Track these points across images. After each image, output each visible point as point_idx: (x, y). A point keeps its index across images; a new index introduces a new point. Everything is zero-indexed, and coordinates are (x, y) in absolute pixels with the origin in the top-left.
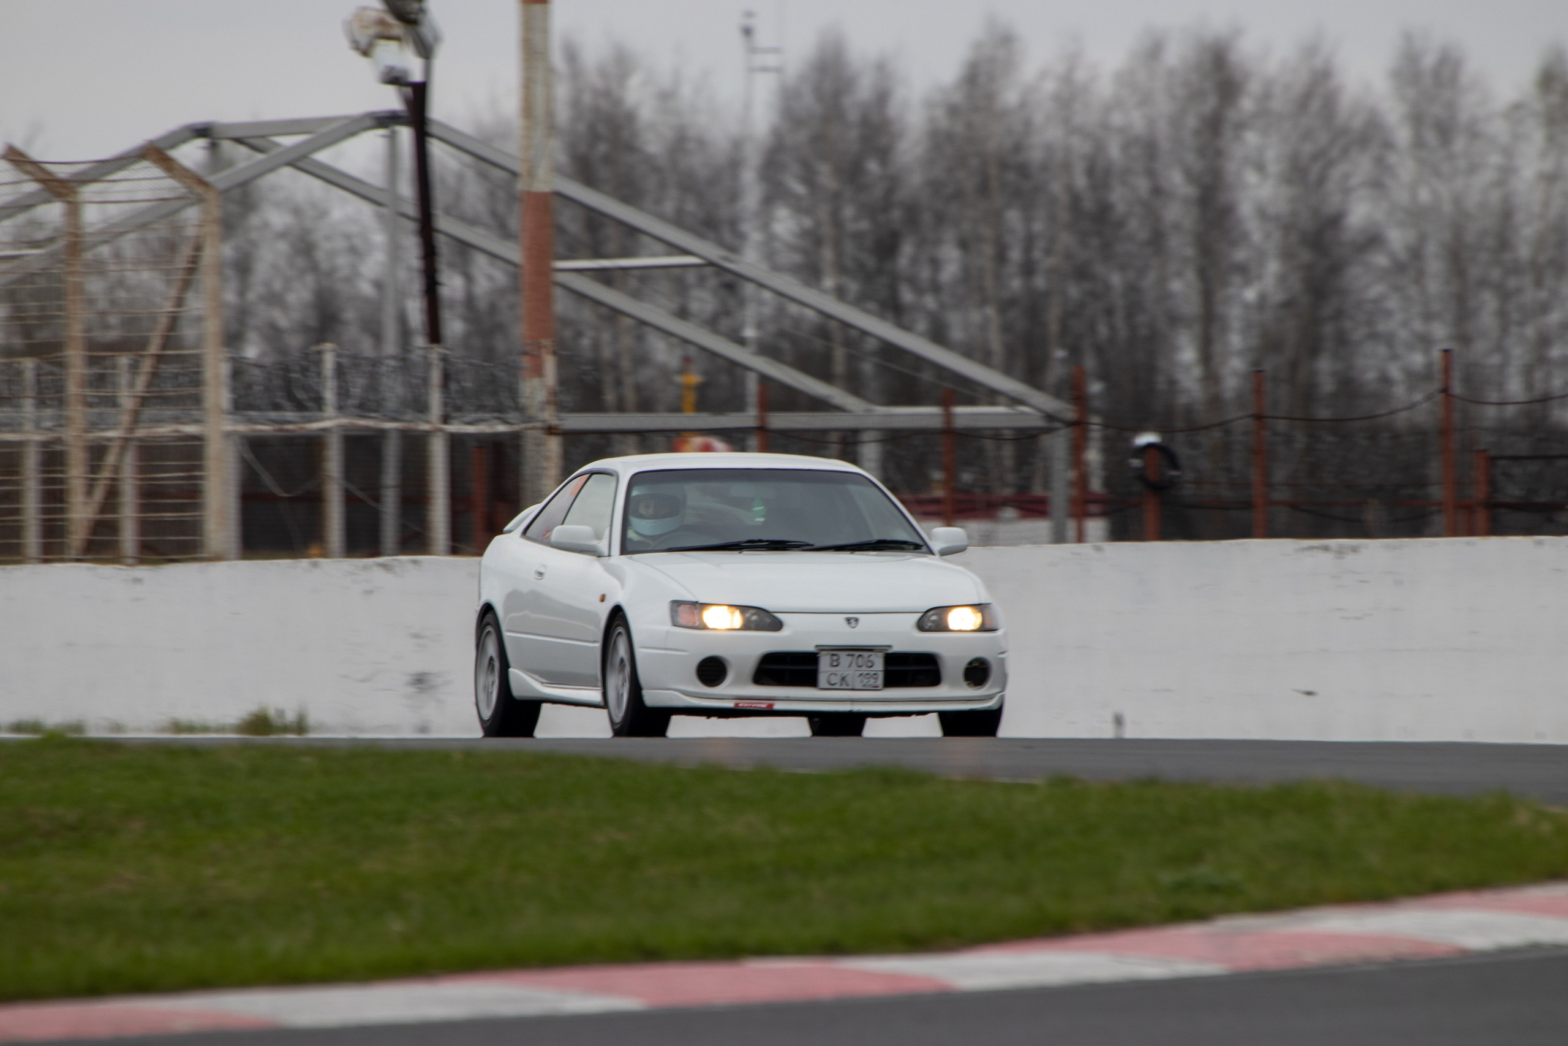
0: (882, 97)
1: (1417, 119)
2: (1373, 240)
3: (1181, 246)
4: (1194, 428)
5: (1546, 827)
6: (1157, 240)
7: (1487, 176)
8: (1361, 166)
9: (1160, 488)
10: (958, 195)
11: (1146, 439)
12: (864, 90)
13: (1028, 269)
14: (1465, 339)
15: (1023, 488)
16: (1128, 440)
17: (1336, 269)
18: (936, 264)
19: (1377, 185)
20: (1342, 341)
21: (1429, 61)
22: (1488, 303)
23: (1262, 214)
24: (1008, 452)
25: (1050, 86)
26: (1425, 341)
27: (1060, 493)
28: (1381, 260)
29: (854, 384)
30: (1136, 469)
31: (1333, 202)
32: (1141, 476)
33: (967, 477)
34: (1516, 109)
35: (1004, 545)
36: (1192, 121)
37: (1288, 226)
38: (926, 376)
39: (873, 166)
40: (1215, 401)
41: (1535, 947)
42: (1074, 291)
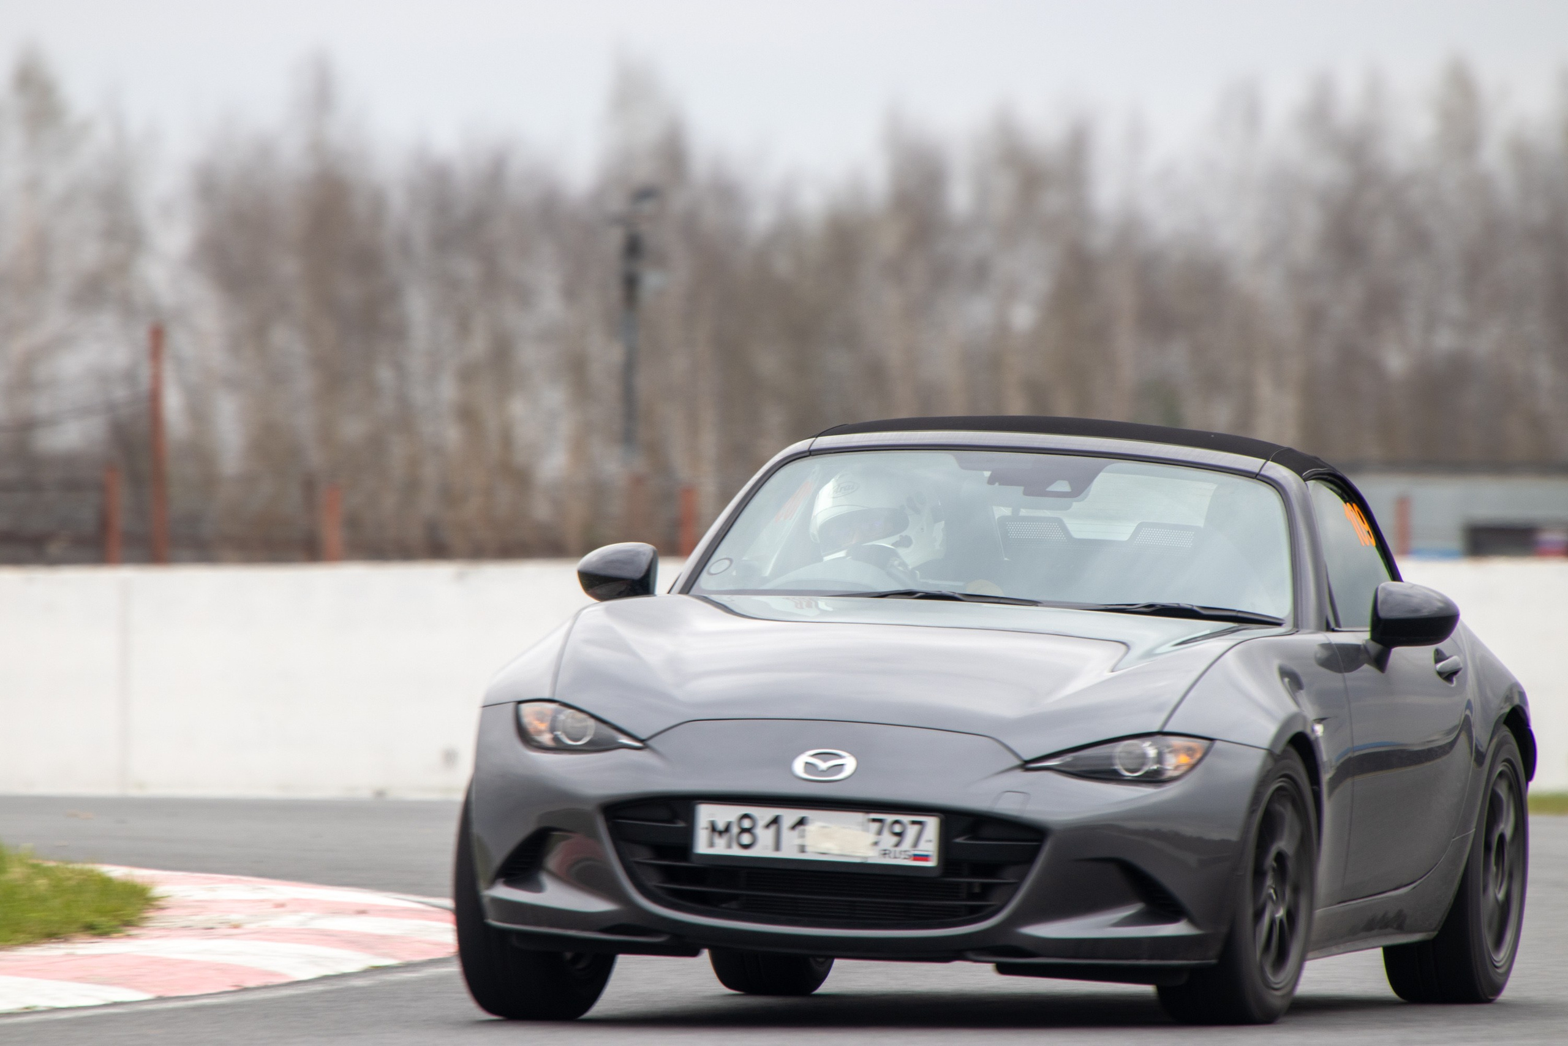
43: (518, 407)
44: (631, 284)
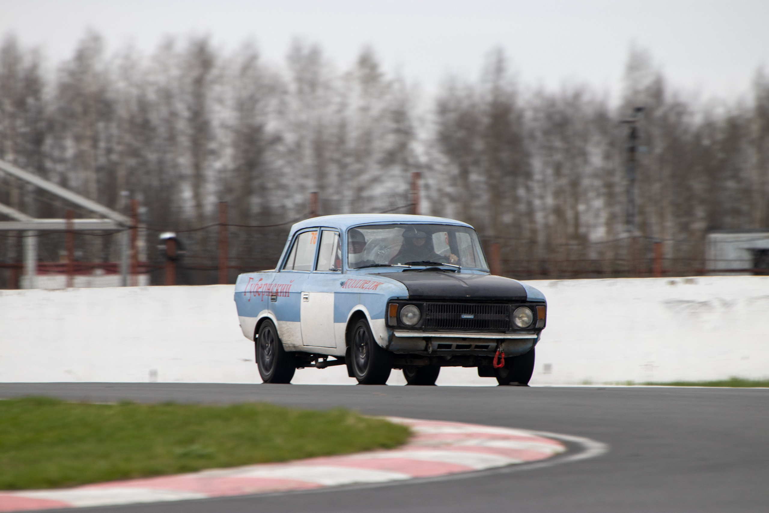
0: (34, 67)
1: (299, 80)
2: (277, 139)
3: (184, 141)
4: (191, 230)
5: (362, 426)
6: (172, 138)
7: (333, 108)
8: (273, 103)
9: (174, 259)
10: (72, 115)
11: (167, 235)
12: (26, 63)
13: (109, 151)
14: (322, 187)
15: (106, 259)
16: (157, 236)
17: (260, 151)
18: (63, 148)
19: (281, 112)
20: (263, 189)
21: (306, 51)
22: (333, 170)
23: (224, 126)
24: (98, 242)
25: (119, 62)
26: (302, 188)
27: (125, 261)
28: (281, 148)
29: (22, 207)
30: (162, 250)
31: (258, 119)
32: (164, 254)
33: (79, 253)
34: (348, 76)
35: (99, 287)
36: (188, 80)
37: (237, 132)
38: (58, 204)
39: (30, 101)
40: (201, 217)
41: (356, 484)
42: (132, 162)
43: (581, 207)
44: (632, 150)
